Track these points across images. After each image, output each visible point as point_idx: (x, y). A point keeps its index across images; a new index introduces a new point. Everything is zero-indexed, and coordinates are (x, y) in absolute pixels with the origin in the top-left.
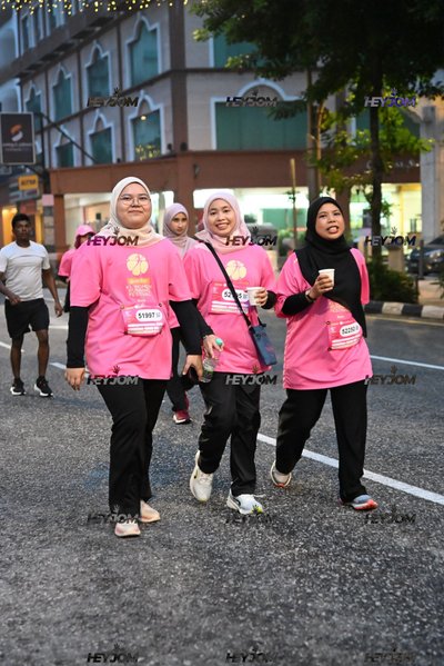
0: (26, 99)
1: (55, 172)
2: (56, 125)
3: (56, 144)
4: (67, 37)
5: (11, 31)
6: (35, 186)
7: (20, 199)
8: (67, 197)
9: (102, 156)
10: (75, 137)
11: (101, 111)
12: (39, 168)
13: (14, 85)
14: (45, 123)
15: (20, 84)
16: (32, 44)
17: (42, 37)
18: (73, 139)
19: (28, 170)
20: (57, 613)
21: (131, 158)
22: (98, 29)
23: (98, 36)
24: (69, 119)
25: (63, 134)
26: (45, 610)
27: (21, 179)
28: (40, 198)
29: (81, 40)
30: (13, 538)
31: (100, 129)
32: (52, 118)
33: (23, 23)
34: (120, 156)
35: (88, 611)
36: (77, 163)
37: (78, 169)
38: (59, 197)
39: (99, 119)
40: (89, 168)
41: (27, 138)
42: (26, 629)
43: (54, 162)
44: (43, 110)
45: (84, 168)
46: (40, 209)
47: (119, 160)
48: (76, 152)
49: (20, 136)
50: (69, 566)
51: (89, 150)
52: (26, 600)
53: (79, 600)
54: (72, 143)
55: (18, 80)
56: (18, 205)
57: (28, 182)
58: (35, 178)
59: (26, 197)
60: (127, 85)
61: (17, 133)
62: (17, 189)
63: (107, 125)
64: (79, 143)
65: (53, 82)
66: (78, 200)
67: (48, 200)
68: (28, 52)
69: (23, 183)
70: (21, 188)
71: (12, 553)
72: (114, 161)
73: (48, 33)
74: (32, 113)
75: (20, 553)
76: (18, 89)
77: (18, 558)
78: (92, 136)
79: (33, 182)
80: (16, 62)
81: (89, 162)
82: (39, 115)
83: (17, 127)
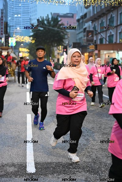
0: (93, 26)
1: (99, 45)
2: (100, 33)
3: (99, 38)
4: (104, 11)
5: (90, 9)
6: (93, 48)
7: (90, 51)
8: (101, 51)
9: (111, 41)
10: (104, 36)
11: (111, 30)
12: (95, 44)
13: (90, 23)
14: (97, 32)
15: (92, 23)
16: (95, 13)
17: (98, 11)
18: (104, 37)
19: (92, 44)
20: (96, 147)
21: (118, 42)
22: (112, 9)
23: (112, 11)
24: (103, 32)
25: (102, 36)
26: (93, 146)
27: (90, 46)
28: (94, 51)
29: (108, 12)
30: (86, 130)
31: (111, 34)
32: (99, 31)
33: (93, 7)
34: (115, 41)
35: (103, 148)
36: (104, 43)
37: (104, 45)
38: (99, 51)
39: (111, 32)
40: (107, 44)
41: (93, 36)
42: (89, 150)
43: (98, 42)
44: (97, 29)
45: (106, 44)
46: (94, 54)
47: (115, 42)
48: (104, 40)
49: (91, 36)
50: (99, 138)
51: (107, 39)
52: (89, 144)
53: (101, 145)
54: (103, 38)
55: (91, 22)
56: (89, 53)
57: (92, 47)
58: (94, 46)
59: (91, 51)
60: (119, 23)
61: (90, 35)
62: (89, 49)
63: (113, 33)
64: (105, 38)
65: (100, 22)
66: (104, 52)
67: (96, 52)
68: (94, 15)
69: (91, 47)
70: (90, 48)
71: (86, 134)
72: (114, 42)
73: (100, 10)
74: (94, 30)
75: (88, 134)
76: (91, 24)
77: (88, 135)
78: (109, 36)
79: (93, 47)
80: (91, 17)
81: (107, 43)
82: (96, 31)
83: (90, 34)
